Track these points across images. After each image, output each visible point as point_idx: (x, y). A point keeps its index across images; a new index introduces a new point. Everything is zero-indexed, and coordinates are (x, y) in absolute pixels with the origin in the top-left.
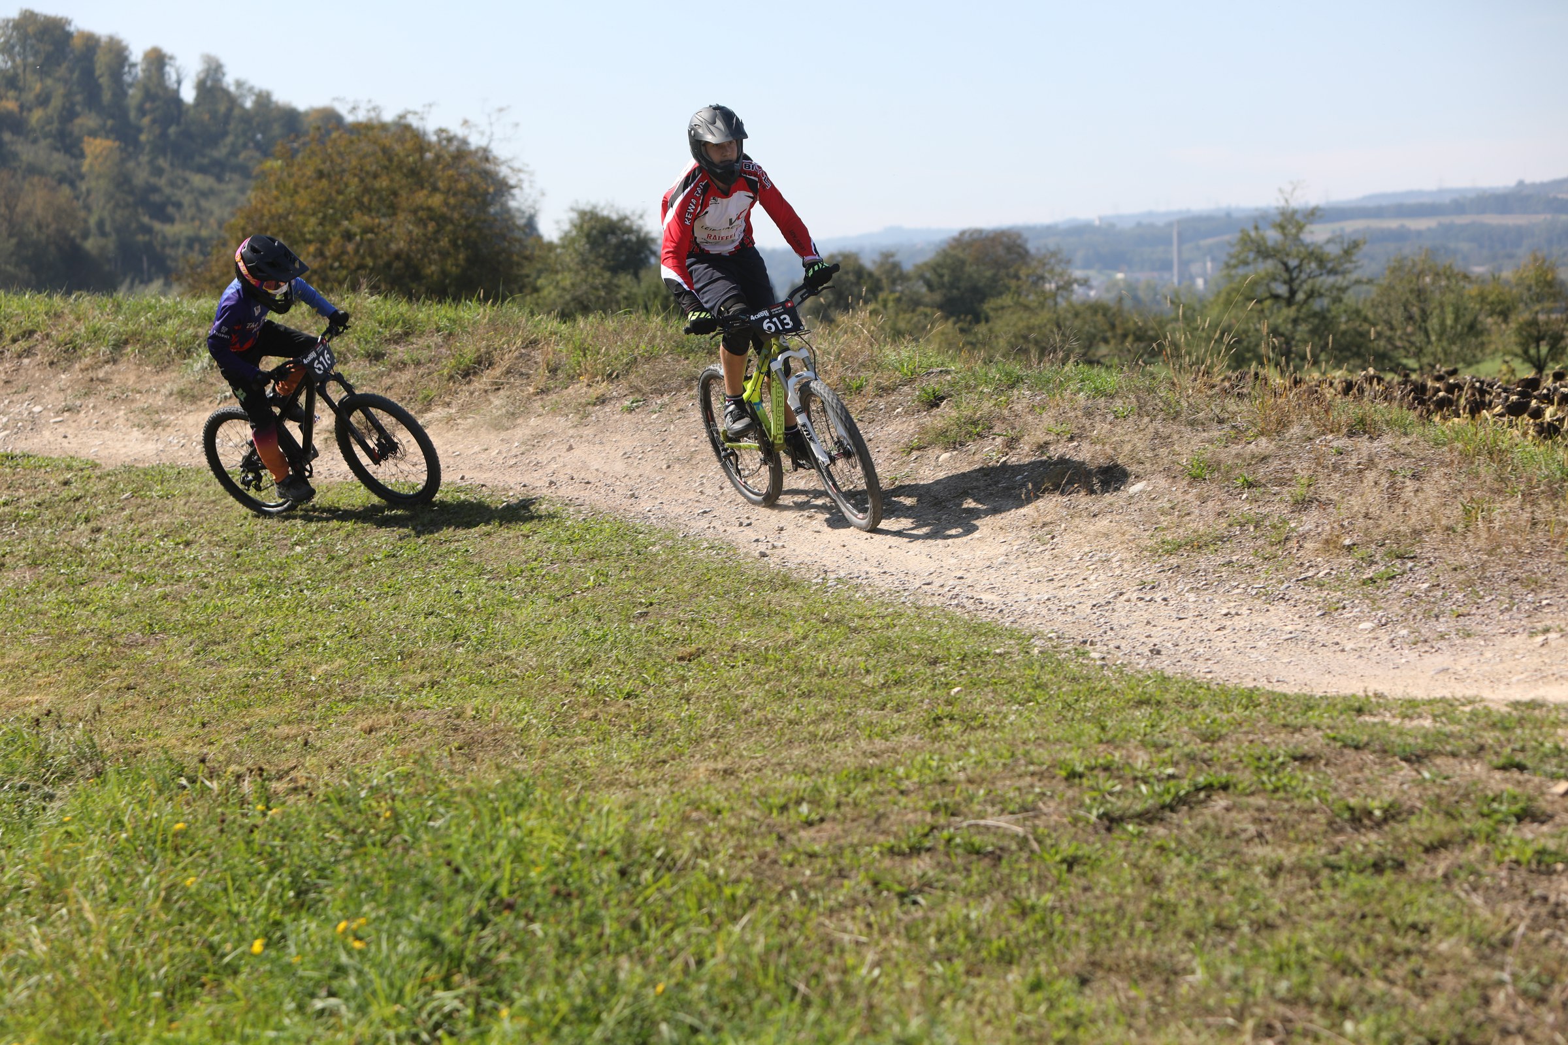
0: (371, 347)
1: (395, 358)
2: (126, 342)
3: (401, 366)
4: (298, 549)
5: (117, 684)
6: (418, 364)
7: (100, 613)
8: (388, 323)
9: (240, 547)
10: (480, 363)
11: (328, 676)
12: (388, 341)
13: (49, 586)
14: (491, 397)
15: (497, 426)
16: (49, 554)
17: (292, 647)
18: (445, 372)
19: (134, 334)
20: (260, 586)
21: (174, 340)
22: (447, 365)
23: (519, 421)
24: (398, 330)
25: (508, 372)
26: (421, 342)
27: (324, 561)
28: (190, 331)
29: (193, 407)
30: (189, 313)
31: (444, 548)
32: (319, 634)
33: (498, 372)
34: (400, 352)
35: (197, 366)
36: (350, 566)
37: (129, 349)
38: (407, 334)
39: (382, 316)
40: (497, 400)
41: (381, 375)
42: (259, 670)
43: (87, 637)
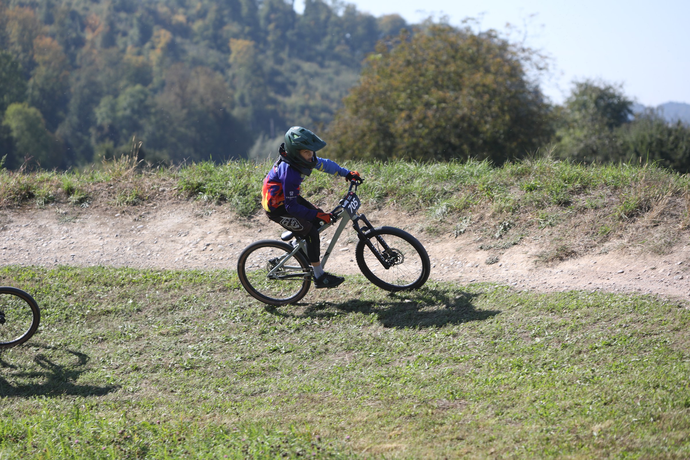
0: (561, 196)
1: (580, 204)
2: (386, 195)
3: (583, 210)
4: (538, 340)
5: (448, 436)
6: (596, 208)
7: (410, 385)
8: (569, 180)
9: (495, 338)
10: (641, 208)
11: (604, 433)
12: (572, 192)
13: (364, 365)
14: (652, 231)
15: (658, 251)
16: (358, 342)
17: (565, 411)
18: (616, 214)
19: (392, 190)
20: (520, 367)
21: (420, 194)
22: (618, 210)
23: (674, 248)
24: (578, 185)
25: (662, 214)
26: (596, 194)
27: (559, 348)
28: (431, 187)
29: (438, 240)
30: (428, 175)
31: (648, 339)
32: (581, 401)
33: (654, 214)
34: (582, 200)
35: (438, 211)
36: (580, 352)
37: (389, 200)
38: (585, 187)
39: (566, 175)
40: (657, 233)
41: (570, 217)
42: (550, 427)
43: (408, 402)
